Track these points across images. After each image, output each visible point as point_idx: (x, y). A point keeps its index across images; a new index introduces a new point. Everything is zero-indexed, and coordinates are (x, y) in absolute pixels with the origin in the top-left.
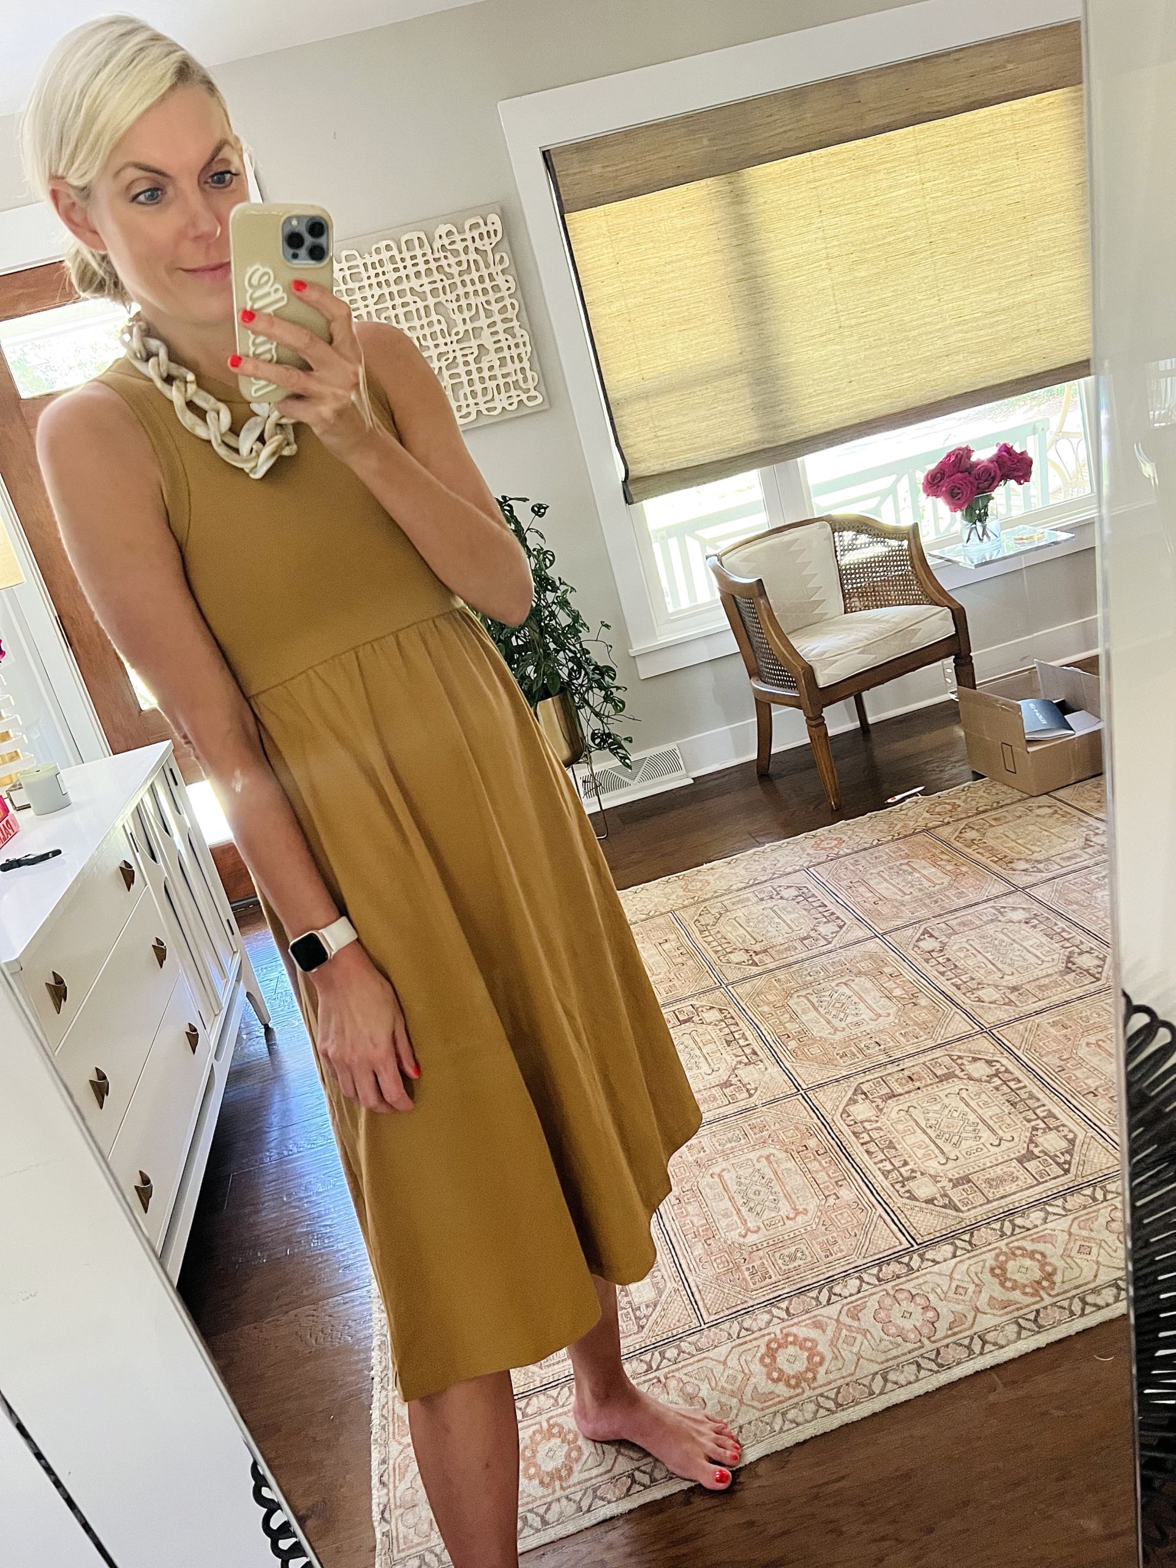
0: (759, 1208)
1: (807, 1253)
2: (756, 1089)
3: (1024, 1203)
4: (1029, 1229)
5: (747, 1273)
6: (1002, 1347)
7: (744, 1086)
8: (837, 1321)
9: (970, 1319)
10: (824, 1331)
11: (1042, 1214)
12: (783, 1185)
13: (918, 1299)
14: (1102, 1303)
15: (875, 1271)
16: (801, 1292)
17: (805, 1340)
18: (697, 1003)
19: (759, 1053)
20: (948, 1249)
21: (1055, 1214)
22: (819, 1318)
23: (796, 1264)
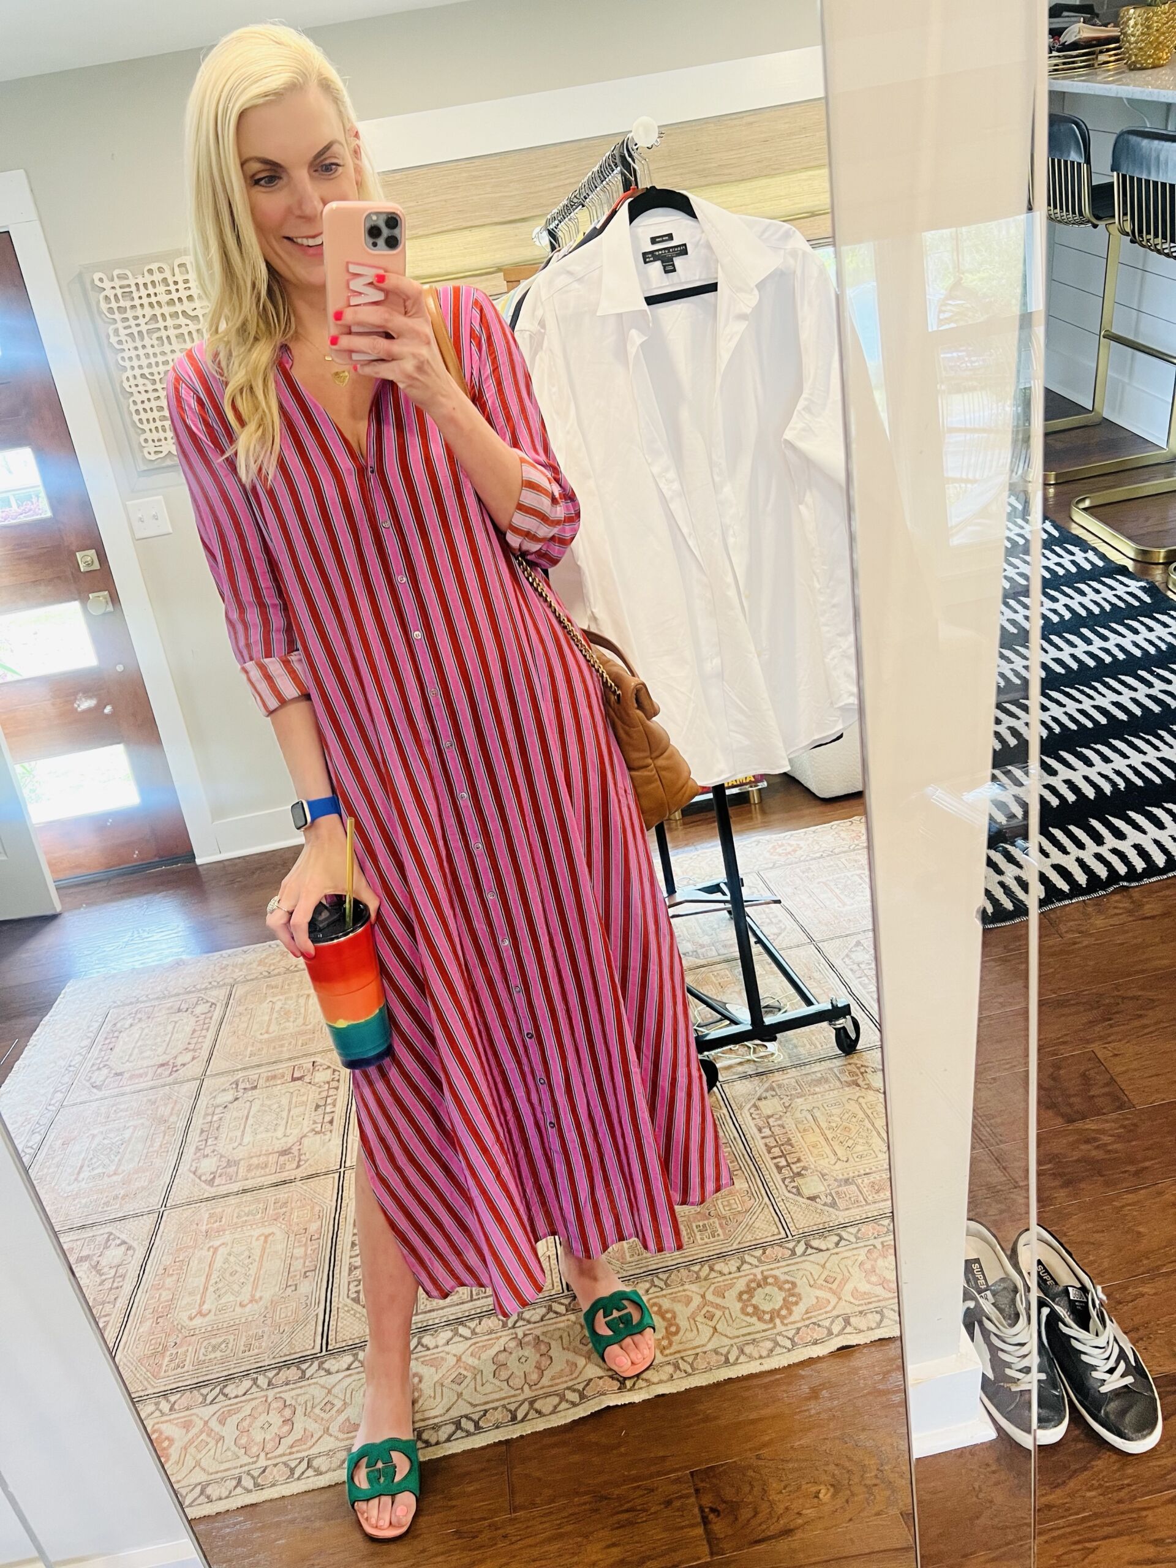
0: (223, 1291)
1: (230, 1346)
2: (306, 1161)
3: (445, 1319)
4: (428, 1349)
5: (167, 1359)
6: (321, 1474)
7: (300, 1155)
8: (206, 1423)
9: (316, 1437)
10: (188, 1431)
11: (449, 1334)
12: (260, 1268)
13: (287, 1413)
14: (433, 1441)
15: (270, 1374)
16: (198, 1386)
17: (167, 1438)
18: (318, 1059)
19: (335, 1123)
20: (348, 1359)
21: (461, 1336)
22: (194, 1417)
23: (213, 1356)
